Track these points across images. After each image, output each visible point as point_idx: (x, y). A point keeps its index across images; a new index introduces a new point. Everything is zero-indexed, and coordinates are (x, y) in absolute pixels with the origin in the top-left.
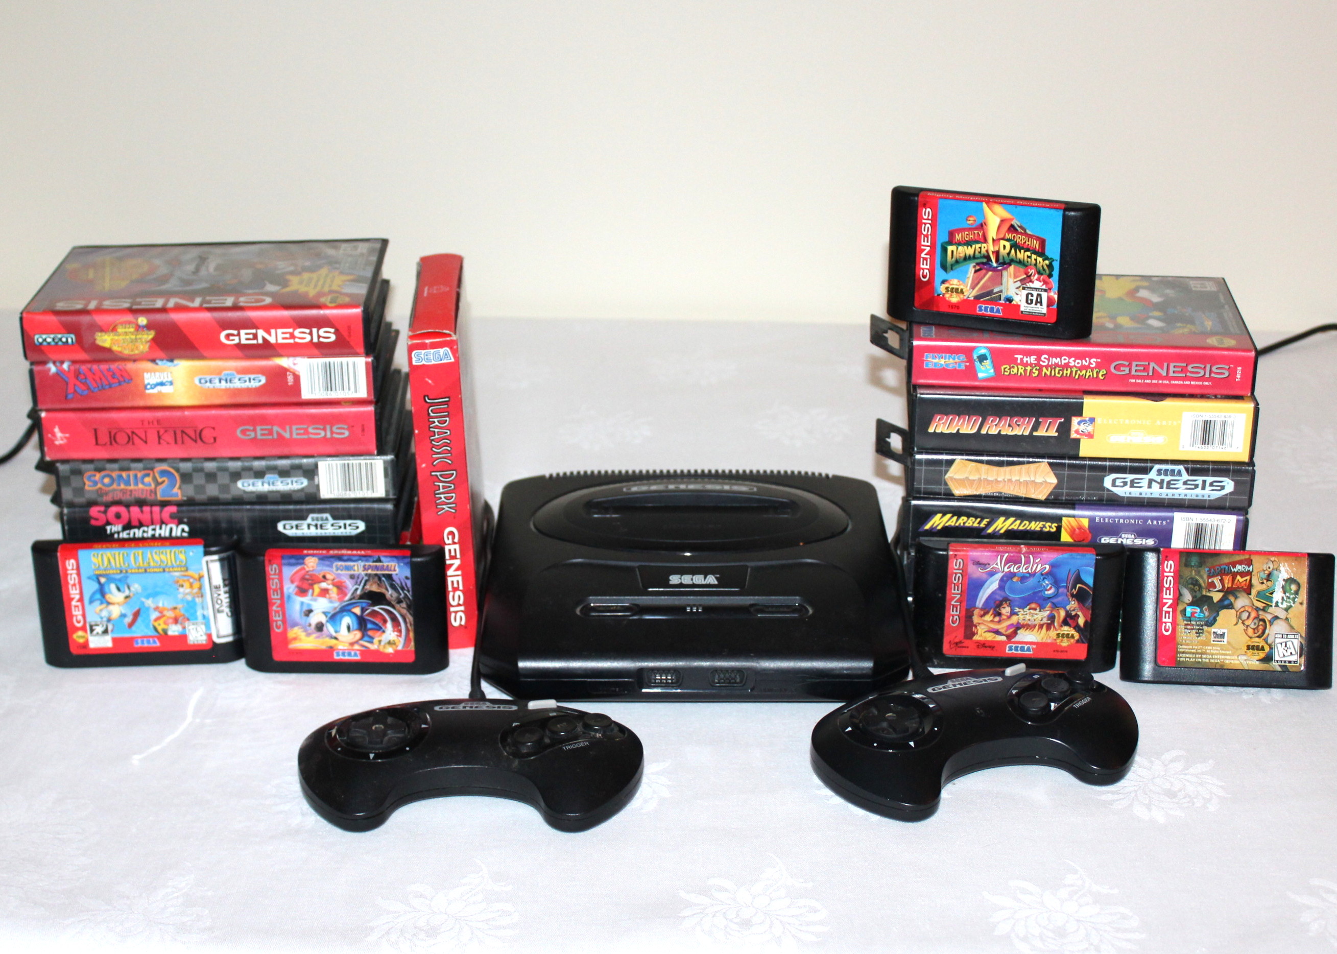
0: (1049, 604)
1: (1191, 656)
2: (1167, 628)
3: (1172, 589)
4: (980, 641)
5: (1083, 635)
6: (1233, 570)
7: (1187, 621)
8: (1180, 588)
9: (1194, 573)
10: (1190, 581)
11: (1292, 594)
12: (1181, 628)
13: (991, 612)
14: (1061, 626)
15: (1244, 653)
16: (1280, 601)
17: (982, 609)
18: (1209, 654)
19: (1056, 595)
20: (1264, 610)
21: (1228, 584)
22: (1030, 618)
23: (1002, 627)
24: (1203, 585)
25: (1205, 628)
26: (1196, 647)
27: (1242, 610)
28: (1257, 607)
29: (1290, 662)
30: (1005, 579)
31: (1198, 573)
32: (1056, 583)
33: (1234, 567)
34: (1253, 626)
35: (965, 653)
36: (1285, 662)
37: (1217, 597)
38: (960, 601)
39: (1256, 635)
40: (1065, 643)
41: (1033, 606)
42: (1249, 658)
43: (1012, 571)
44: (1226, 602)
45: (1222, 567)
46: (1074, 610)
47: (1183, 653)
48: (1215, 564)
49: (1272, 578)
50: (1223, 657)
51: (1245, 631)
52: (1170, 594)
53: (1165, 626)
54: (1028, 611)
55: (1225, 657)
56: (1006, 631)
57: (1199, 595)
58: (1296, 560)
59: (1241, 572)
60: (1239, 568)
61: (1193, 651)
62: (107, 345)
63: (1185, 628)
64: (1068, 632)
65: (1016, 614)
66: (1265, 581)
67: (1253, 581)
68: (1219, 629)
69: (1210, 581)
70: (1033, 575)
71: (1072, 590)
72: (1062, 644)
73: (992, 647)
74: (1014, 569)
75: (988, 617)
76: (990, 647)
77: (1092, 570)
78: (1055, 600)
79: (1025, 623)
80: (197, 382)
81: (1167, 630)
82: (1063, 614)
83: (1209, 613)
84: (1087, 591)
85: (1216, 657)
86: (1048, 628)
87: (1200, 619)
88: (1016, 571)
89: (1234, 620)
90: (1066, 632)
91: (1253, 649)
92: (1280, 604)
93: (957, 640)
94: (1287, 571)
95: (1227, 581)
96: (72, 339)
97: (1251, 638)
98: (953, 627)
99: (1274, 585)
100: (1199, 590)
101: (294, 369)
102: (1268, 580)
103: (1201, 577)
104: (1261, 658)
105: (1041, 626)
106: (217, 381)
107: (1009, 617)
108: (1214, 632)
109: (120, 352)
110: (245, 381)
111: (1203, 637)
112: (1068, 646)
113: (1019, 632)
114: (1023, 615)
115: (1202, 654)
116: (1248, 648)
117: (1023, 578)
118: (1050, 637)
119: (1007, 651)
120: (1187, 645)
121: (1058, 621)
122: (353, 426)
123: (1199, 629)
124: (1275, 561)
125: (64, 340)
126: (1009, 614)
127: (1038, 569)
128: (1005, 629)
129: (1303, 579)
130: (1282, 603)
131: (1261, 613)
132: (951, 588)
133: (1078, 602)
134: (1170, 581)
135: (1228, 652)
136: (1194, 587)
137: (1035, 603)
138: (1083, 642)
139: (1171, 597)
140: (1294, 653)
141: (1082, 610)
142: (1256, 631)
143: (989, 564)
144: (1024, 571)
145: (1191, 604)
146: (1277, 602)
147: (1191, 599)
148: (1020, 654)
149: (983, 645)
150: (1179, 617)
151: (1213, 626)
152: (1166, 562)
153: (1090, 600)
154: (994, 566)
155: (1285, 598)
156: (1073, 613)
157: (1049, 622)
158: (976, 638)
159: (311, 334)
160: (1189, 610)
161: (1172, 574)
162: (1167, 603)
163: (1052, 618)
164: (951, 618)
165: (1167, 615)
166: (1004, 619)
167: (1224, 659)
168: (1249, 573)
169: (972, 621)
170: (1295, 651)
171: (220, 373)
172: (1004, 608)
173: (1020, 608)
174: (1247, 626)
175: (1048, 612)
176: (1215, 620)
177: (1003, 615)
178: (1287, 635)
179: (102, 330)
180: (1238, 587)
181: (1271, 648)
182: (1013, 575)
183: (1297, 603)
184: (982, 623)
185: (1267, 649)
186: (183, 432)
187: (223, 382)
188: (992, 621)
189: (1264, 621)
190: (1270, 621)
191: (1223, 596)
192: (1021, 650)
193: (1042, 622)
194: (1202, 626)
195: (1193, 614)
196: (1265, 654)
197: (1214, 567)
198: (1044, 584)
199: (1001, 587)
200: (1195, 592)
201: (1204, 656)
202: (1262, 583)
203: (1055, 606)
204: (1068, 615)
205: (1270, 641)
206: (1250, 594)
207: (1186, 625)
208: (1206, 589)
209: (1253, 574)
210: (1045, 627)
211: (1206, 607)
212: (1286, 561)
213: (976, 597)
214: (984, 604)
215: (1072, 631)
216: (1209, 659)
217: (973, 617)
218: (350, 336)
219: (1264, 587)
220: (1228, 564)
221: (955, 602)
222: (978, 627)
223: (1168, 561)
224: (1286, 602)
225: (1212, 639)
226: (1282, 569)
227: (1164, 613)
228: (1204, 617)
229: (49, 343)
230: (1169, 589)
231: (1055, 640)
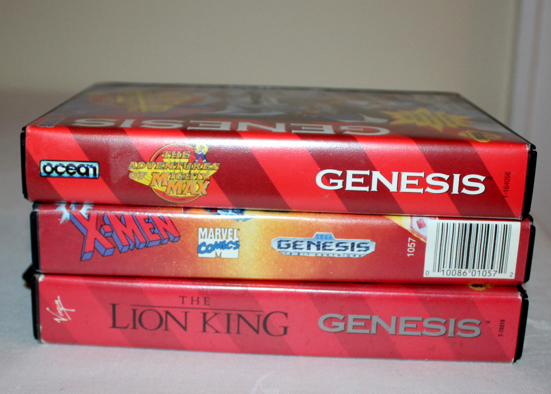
62: (145, 181)
80: (275, 245)
96: (95, 169)
101: (419, 234)
106: (305, 245)
109: (163, 194)
110: (346, 248)
122: (489, 322)
125: (83, 170)
159: (450, 182)
171: (310, 235)
179: (140, 159)
186: (240, 316)
187: (313, 248)
218: (506, 188)
229: (61, 174)
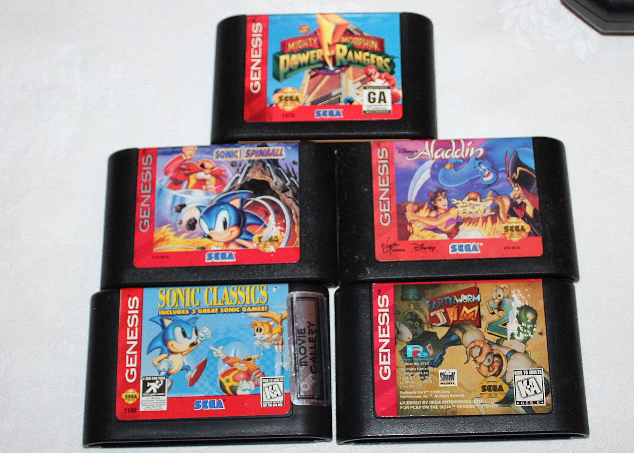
0: (490, 192)
1: (416, 403)
2: (386, 371)
3: (388, 327)
4: (418, 241)
5: (535, 227)
6: (458, 301)
7: (408, 362)
8: (397, 325)
9: (412, 307)
10: (409, 316)
11: (529, 323)
12: (401, 371)
13: (426, 206)
14: (508, 217)
15: (480, 396)
16: (516, 332)
17: (415, 203)
18: (438, 399)
19: (496, 181)
20: (498, 343)
21: (453, 317)
22: (471, 210)
23: (440, 223)
24: (424, 320)
25: (430, 369)
26: (422, 392)
27: (473, 345)
28: (490, 341)
29: (535, 402)
30: (436, 166)
31: (417, 306)
32: (494, 168)
33: (459, 297)
34: (486, 363)
35: (403, 257)
36: (529, 402)
37: (441, 332)
38: (389, 195)
39: (492, 373)
40: (516, 238)
41: (473, 195)
42: (486, 401)
43: (443, 157)
44: (453, 338)
45: (445, 298)
46: (519, 197)
47: (406, 400)
48: (437, 296)
49: (504, 307)
50: (454, 402)
51: (479, 369)
52: (386, 333)
53: (383, 370)
54: (468, 203)
55: (457, 402)
56: (446, 228)
57: (420, 332)
58: (529, 285)
59: (467, 303)
60: (464, 298)
61: (418, 397)
63: (407, 371)
64: (517, 225)
65: (455, 206)
66: (496, 311)
67: (482, 312)
68: (447, 369)
69: (432, 314)
70: (467, 160)
71: (512, 175)
72: (512, 239)
73: (432, 248)
74: (445, 155)
75: (424, 213)
76: (430, 248)
77: (531, 151)
78: (495, 188)
79: (466, 217)
81: (385, 375)
82: (507, 203)
83: (434, 351)
84: (529, 174)
85: (446, 402)
86: (494, 221)
87: (423, 359)
88: (447, 157)
89: (464, 358)
90: (515, 225)
91: (489, 390)
92: (516, 336)
93: (391, 242)
94: (521, 299)
95: (452, 314)
97: (485, 377)
98: (383, 226)
99: (507, 314)
100: (420, 326)
102: (499, 310)
103: (421, 311)
104: (500, 400)
105: (485, 219)
107: (447, 211)
108: (441, 373)
111: (429, 380)
112: (520, 240)
113: (460, 227)
114: (462, 207)
115: (428, 399)
116: (484, 388)
117: (456, 165)
118: (497, 232)
119: (450, 253)
120: (411, 390)
121: (504, 212)
123: (423, 371)
124: (505, 288)
126: (446, 207)
127: (471, 154)
128: (444, 225)
129: (539, 305)
130: (518, 335)
131: (495, 347)
132: (378, 181)
133: (523, 189)
134: (386, 317)
135: (461, 396)
136: (414, 322)
137: (474, 192)
138: (536, 235)
139: (388, 335)
140: (538, 391)
141: (528, 197)
142: (491, 369)
143: (417, 152)
144: (457, 157)
145: (411, 343)
146: (512, 334)
147: (411, 337)
148: (466, 254)
149: (421, 246)
150: (399, 357)
151: (440, 366)
152: (380, 297)
153: (535, 185)
154: (423, 153)
155: (521, 329)
156: (519, 201)
157: (493, 213)
158: (412, 238)
160: (410, 349)
161: (387, 310)
162: (384, 343)
163: (496, 209)
164: (382, 216)
165: (385, 356)
166: (441, 214)
167: (456, 404)
168: (477, 303)
169: (405, 219)
170: (540, 388)
172: (440, 200)
173: (458, 200)
174: (480, 364)
175: (491, 202)
176: (441, 359)
177: (440, 208)
178: (528, 371)
180: (465, 320)
181: (511, 388)
182: (446, 161)
183: (536, 334)
184: (417, 220)
185: (506, 388)
188: (428, 217)
189: (498, 356)
190: (506, 357)
191: (449, 331)
192: (466, 250)
193: (485, 215)
194: (427, 367)
195: (415, 353)
196: (504, 395)
197: (436, 299)
198: (480, 169)
199: (434, 177)
200: (416, 328)
201: (432, 402)
202: (493, 313)
203: (497, 194)
204: (513, 203)
205: (508, 379)
206: (480, 327)
207: (407, 367)
208: (428, 324)
209: (481, 303)
210: (489, 220)
211: (430, 344)
212: (518, 287)
213: (407, 190)
214: (416, 198)
215: (522, 223)
216: (439, 405)
217: (406, 213)
219: (495, 318)
220: (451, 295)
221: (385, 197)
222: (413, 225)
223: (382, 296)
224: (523, 332)
225: (440, 382)
226: (514, 296)
227: (380, 354)
228: (429, 357)
230: (384, 326)
231: (504, 234)
